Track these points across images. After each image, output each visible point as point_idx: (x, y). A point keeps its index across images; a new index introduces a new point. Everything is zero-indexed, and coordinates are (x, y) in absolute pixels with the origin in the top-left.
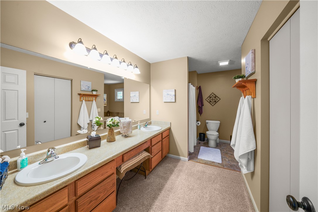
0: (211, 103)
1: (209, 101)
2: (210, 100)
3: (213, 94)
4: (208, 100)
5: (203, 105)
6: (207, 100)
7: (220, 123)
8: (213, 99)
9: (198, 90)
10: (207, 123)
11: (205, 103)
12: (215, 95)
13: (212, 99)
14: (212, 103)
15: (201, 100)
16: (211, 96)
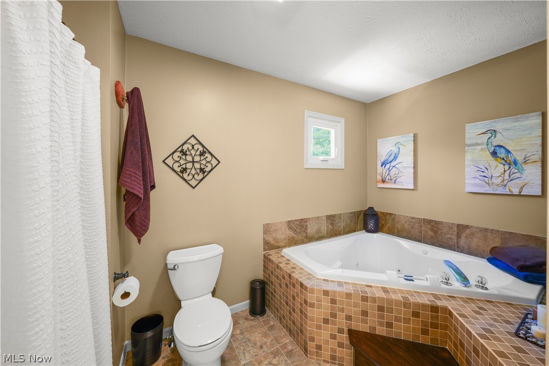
0: (185, 176)
1: (178, 170)
2: (182, 162)
3: (193, 141)
4: (177, 165)
5: (153, 187)
6: (170, 161)
7: (224, 255)
8: (193, 162)
9: (126, 105)
10: (174, 269)
11: (162, 175)
12: (203, 146)
13: (189, 158)
14: (191, 177)
15: (143, 162)
16: (185, 147)
